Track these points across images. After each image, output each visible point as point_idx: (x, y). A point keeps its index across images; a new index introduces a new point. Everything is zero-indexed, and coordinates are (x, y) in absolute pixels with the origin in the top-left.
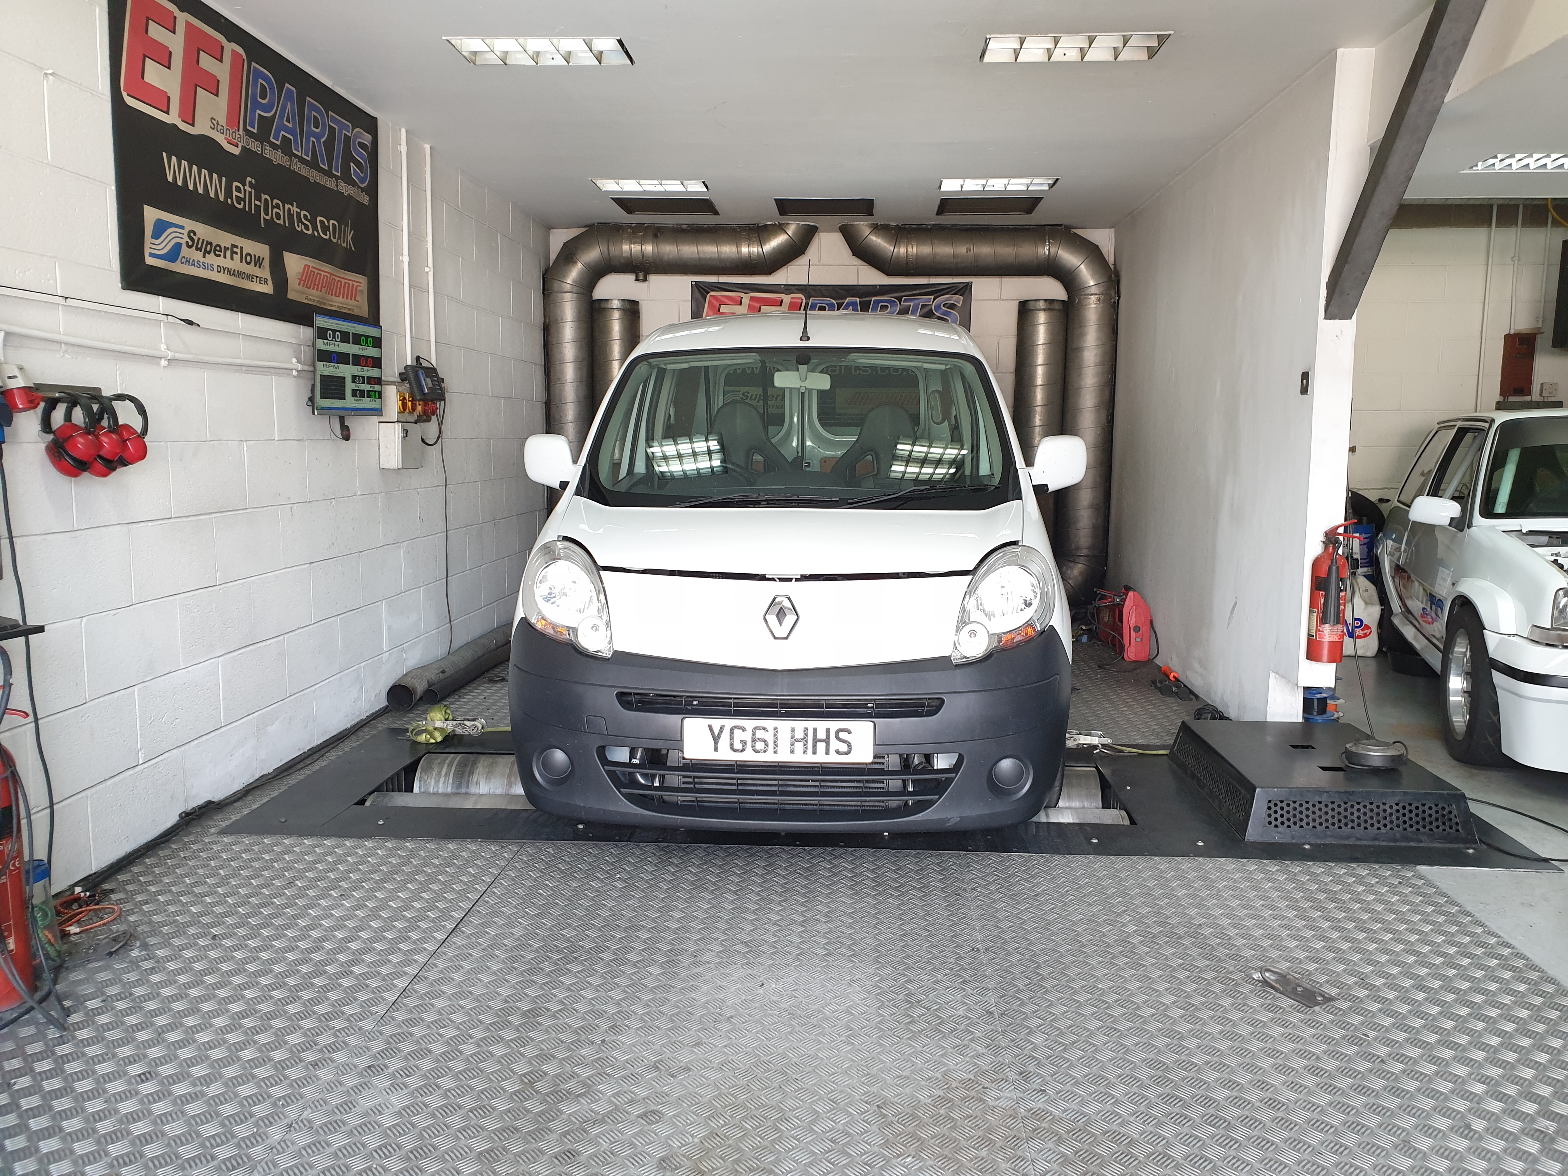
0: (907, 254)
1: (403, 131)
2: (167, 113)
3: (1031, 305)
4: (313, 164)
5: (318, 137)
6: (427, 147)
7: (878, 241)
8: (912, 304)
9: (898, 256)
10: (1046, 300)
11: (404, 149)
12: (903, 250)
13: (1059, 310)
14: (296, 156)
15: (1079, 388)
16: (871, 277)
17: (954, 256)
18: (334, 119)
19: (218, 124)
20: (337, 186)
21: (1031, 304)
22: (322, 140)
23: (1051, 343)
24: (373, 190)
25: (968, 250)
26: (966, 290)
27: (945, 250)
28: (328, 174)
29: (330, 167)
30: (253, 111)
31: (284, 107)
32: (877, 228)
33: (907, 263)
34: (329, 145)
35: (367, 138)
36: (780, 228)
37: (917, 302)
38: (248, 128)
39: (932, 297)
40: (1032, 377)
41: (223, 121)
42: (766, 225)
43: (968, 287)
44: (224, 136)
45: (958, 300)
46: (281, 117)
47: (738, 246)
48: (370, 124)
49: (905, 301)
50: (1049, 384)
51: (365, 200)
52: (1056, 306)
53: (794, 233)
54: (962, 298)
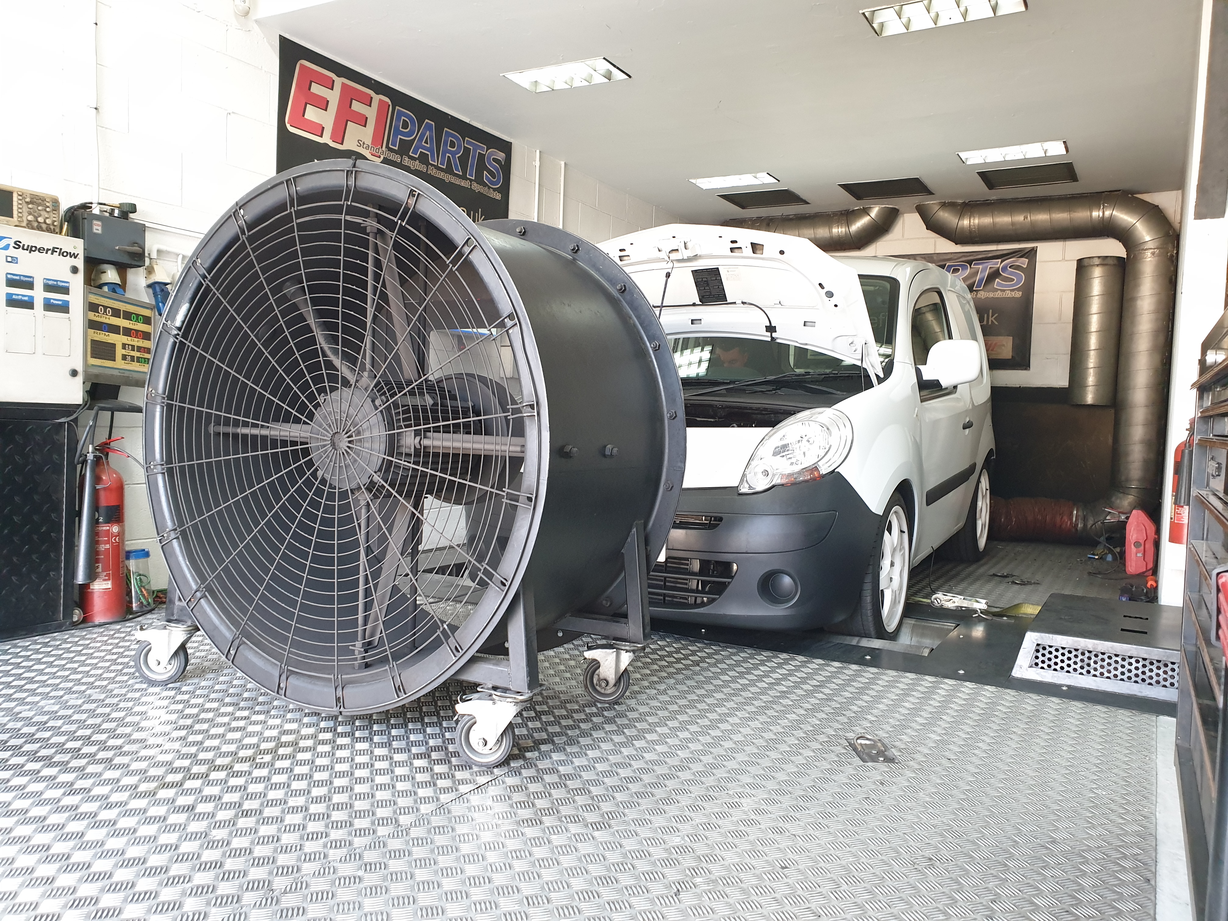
0: (970, 225)
1: (538, 152)
2: (321, 136)
3: (1086, 263)
4: (449, 170)
5: (454, 154)
6: (563, 163)
7: (946, 217)
8: (981, 267)
9: (963, 228)
10: (1099, 257)
11: (537, 164)
12: (966, 222)
13: (1114, 265)
14: (432, 165)
15: (1132, 334)
16: (946, 246)
17: (1013, 224)
18: (469, 143)
19: (364, 143)
20: (471, 185)
21: (1086, 261)
22: (457, 156)
23: (1107, 294)
24: (505, 190)
25: (1026, 218)
26: (1031, 254)
27: (1004, 220)
28: (464, 177)
29: (465, 172)
30: (395, 136)
31: (423, 135)
32: (944, 205)
33: (970, 231)
34: (464, 160)
35: (501, 156)
36: (865, 211)
37: (985, 265)
38: (390, 146)
39: (1000, 260)
40: (1086, 324)
41: (368, 141)
42: (853, 211)
43: (1034, 251)
44: (368, 151)
45: (1024, 262)
46: (421, 139)
47: (830, 228)
48: (506, 147)
49: (975, 264)
50: (1103, 330)
51: (498, 196)
52: (1110, 262)
53: (876, 215)
54: (1027, 260)
